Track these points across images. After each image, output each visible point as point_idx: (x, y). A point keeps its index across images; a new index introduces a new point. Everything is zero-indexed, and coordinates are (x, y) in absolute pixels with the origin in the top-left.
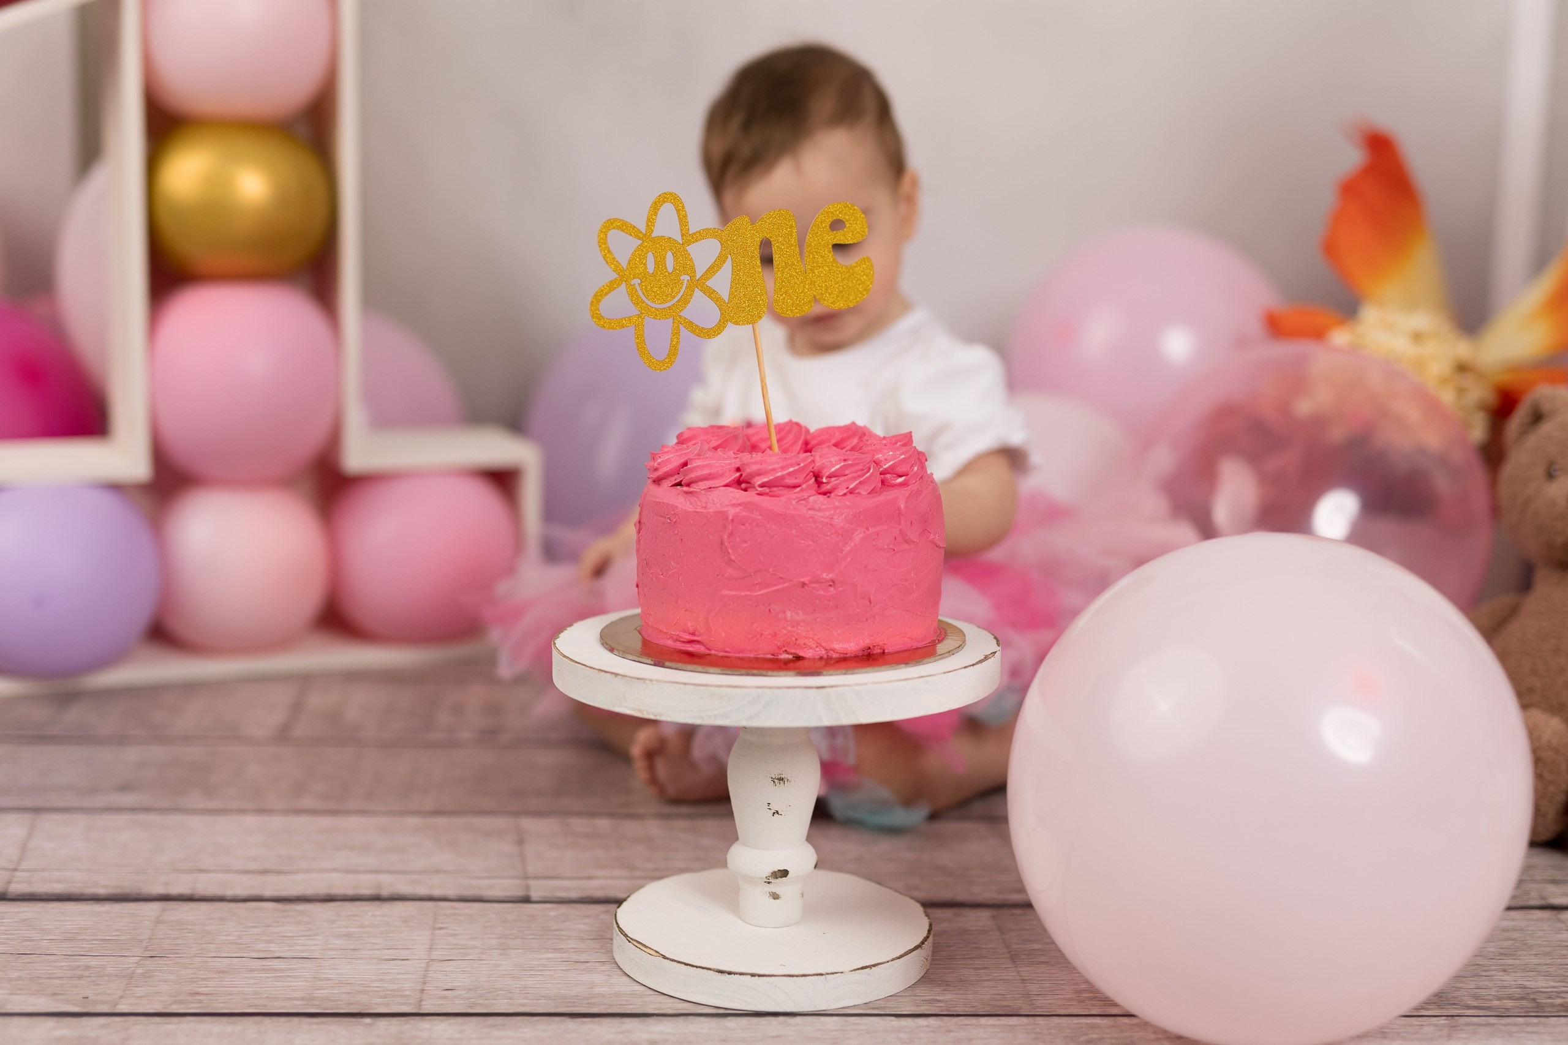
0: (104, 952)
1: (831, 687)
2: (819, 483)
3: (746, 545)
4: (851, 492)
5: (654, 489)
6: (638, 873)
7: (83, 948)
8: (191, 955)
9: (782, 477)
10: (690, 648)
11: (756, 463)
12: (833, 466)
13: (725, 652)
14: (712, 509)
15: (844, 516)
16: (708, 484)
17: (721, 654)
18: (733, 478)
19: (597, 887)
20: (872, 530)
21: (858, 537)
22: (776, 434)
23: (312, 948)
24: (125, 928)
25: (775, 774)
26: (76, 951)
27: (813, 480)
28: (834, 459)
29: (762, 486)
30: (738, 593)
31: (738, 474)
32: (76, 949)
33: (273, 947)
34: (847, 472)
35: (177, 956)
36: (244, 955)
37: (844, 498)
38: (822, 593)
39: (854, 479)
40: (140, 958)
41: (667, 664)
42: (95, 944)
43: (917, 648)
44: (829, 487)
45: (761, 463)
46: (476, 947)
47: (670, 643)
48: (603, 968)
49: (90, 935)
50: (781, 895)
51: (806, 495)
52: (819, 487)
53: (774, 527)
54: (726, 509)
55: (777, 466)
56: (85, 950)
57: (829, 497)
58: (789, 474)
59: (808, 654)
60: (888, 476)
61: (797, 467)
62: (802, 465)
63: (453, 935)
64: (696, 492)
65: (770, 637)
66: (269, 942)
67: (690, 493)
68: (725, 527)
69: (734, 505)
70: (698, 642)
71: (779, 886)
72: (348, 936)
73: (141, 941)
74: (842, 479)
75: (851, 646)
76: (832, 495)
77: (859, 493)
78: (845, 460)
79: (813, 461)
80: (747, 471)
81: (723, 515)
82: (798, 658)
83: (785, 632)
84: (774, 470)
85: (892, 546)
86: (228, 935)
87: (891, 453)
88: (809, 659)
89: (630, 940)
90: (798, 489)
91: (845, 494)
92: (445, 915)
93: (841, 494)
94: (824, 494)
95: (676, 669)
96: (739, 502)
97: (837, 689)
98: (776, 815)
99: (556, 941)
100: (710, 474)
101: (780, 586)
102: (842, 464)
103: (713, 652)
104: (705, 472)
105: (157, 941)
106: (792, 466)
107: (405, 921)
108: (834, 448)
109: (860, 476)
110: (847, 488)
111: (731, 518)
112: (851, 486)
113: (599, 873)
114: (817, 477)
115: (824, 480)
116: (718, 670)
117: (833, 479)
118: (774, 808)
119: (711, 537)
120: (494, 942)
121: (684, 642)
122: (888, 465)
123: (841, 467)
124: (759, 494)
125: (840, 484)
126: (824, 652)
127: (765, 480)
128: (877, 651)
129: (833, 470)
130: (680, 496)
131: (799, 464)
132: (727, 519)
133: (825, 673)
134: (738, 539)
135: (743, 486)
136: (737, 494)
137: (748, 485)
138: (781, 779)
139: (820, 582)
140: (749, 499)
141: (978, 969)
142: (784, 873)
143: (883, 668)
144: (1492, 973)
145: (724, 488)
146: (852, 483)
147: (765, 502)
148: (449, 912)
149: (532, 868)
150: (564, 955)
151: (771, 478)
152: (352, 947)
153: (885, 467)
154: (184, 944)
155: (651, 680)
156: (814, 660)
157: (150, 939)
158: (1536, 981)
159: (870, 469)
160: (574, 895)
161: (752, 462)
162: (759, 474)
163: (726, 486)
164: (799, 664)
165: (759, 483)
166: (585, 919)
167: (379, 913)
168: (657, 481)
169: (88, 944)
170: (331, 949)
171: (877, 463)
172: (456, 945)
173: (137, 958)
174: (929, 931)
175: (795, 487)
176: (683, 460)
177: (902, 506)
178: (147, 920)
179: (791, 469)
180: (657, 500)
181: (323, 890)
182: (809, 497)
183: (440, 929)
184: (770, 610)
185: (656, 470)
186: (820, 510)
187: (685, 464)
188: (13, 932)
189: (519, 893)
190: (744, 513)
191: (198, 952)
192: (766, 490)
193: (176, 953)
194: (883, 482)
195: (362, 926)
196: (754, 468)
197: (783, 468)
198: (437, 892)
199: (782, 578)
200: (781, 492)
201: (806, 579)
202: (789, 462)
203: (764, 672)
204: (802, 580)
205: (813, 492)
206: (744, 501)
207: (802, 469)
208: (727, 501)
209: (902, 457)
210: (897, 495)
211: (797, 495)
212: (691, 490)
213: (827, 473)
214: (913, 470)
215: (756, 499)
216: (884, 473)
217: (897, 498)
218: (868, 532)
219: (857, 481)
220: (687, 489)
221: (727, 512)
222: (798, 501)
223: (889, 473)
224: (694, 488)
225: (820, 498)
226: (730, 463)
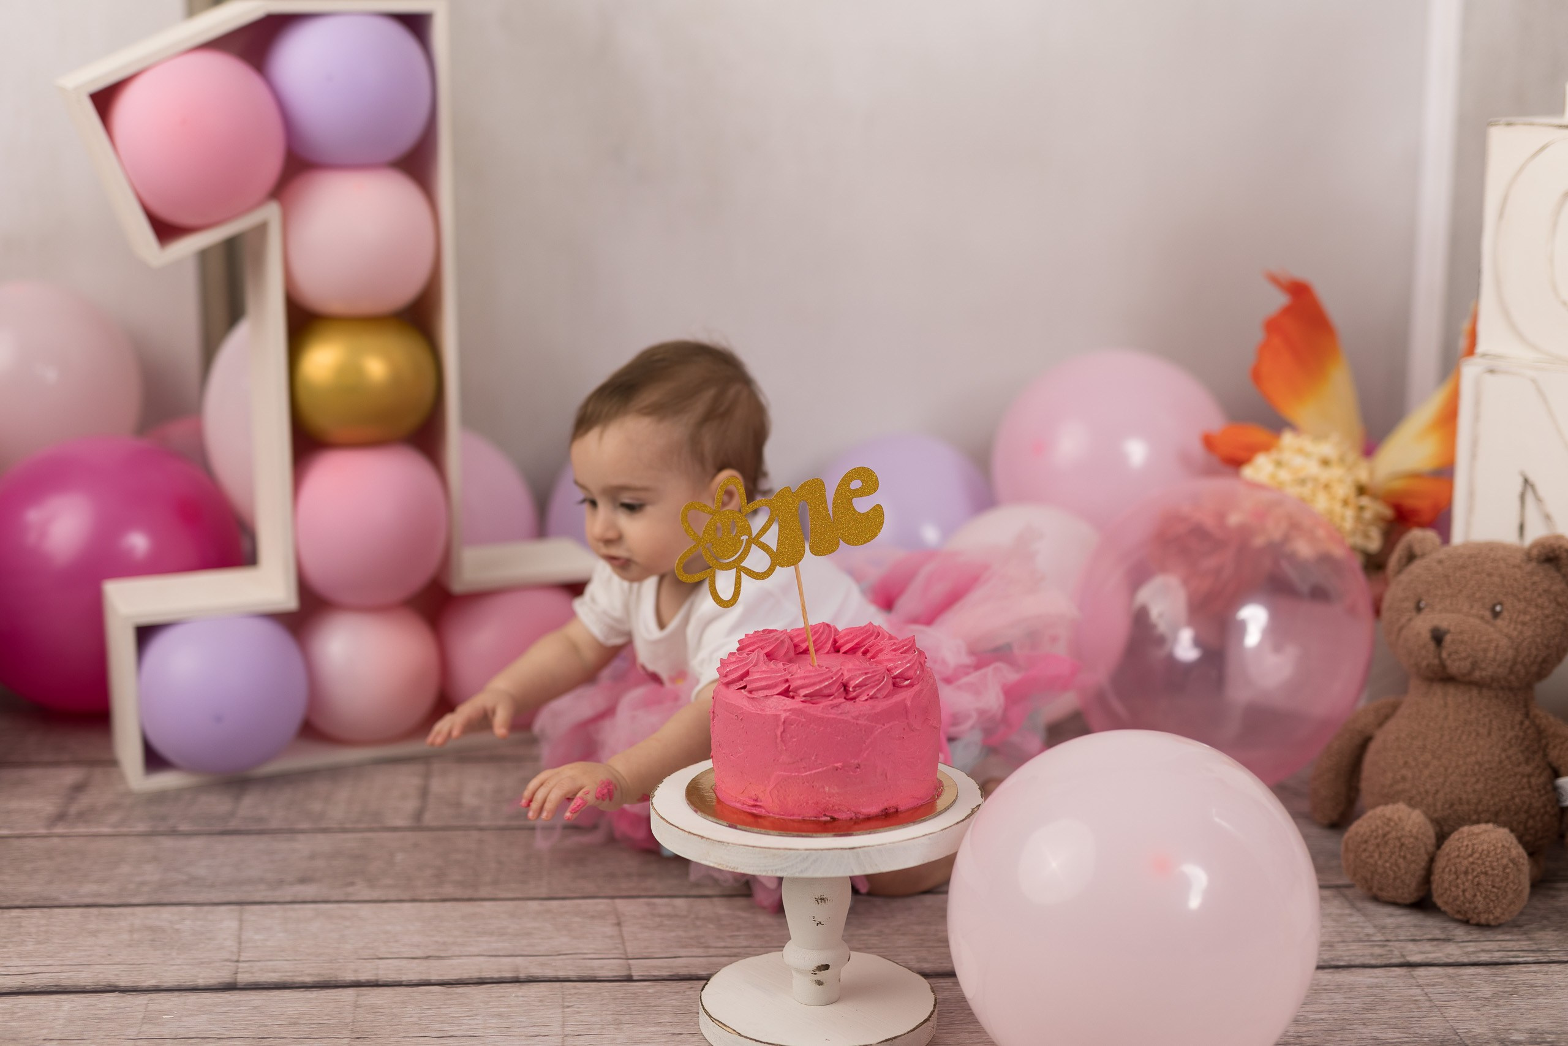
0: (322, 1034)
1: (860, 847)
2: (846, 690)
3: (794, 740)
4: (871, 698)
5: (723, 689)
6: (712, 951)
7: (305, 1031)
8: (386, 1036)
9: (821, 689)
10: (754, 811)
11: (800, 678)
12: (858, 678)
13: (780, 815)
14: (768, 712)
15: (866, 717)
16: (766, 692)
17: (777, 817)
18: (784, 688)
19: (681, 965)
20: (887, 726)
21: (876, 732)
22: (812, 636)
23: (475, 1027)
24: (333, 1012)
25: (818, 895)
26: (301, 1035)
27: (843, 688)
28: (858, 672)
29: (805, 695)
30: (788, 774)
31: (787, 685)
32: (300, 1033)
33: (446, 1027)
34: (867, 683)
35: (376, 1037)
36: (426, 1035)
37: (866, 703)
38: (851, 774)
39: (873, 687)
40: (349, 1039)
41: (739, 826)
42: (313, 1028)
43: (922, 805)
44: (854, 694)
45: (804, 677)
46: (597, 1023)
47: (738, 805)
48: (693, 1039)
49: (308, 1020)
50: (824, 982)
51: (837, 702)
52: (846, 695)
53: (814, 727)
54: (776, 713)
55: (817, 680)
56: (306, 1033)
57: (854, 702)
58: (826, 687)
59: (843, 816)
60: (898, 680)
61: (831, 681)
62: (834, 679)
63: (579, 1013)
64: (757, 698)
65: (813, 805)
66: (442, 1022)
67: (753, 698)
68: (778, 726)
69: (785, 710)
70: (760, 807)
71: (822, 975)
72: (500, 1015)
73: (347, 1024)
74: (864, 688)
75: (874, 810)
76: (857, 701)
77: (877, 698)
78: (866, 673)
79: (842, 674)
80: (794, 684)
81: (777, 717)
82: (834, 819)
83: (824, 801)
84: (814, 683)
85: (902, 736)
86: (411, 1017)
87: (899, 662)
88: (843, 820)
89: (714, 1020)
90: (832, 697)
91: (866, 700)
92: (570, 994)
93: (864, 699)
94: (853, 699)
95: (745, 831)
96: (789, 708)
97: (864, 849)
98: (819, 925)
99: (656, 1015)
100: (765, 685)
101: (820, 770)
102: (864, 677)
103: (771, 815)
104: (763, 682)
105: (359, 1023)
106: (827, 679)
107: (541, 1001)
109: (877, 685)
110: (868, 695)
111: (782, 720)
112: (871, 694)
113: (682, 952)
114: (845, 686)
115: (851, 689)
116: (776, 833)
117: (857, 688)
118: (818, 920)
119: (768, 733)
120: (609, 1018)
121: (749, 806)
122: (897, 672)
123: (863, 679)
124: (803, 702)
125: (863, 691)
126: (853, 814)
127: (807, 692)
128: (893, 810)
129: (857, 682)
130: (744, 699)
131: (832, 678)
132: (780, 720)
134: (788, 736)
135: (791, 694)
136: (787, 701)
137: (795, 694)
138: (822, 899)
139: (849, 765)
140: (796, 706)
141: (972, 1033)
142: (826, 967)
143: (899, 825)
144: (1355, 1026)
145: (777, 696)
146: (871, 691)
147: (810, 709)
148: (573, 991)
149: (631, 949)
150: (663, 1028)
151: (812, 691)
152: (505, 1025)
153: (895, 674)
154: (379, 1026)
156: (846, 820)
157: (353, 1022)
158: (1386, 1033)
159: (884, 677)
160: (665, 973)
161: (797, 675)
163: (778, 694)
164: (836, 823)
165: (803, 694)
166: (672, 996)
167: (520, 994)
168: (728, 684)
169: (310, 1028)
170: (489, 1028)
171: (889, 670)
172: (582, 1021)
173: (347, 1039)
174: (935, 1006)
175: (830, 696)
176: (745, 670)
177: (908, 705)
178: (348, 1005)
179: (827, 683)
180: (727, 701)
181: (475, 974)
182: (839, 704)
183: (568, 1007)
184: (813, 786)
185: (726, 676)
186: (848, 713)
187: (747, 674)
188: (250, 1018)
189: (624, 973)
190: (793, 717)
191: (391, 1033)
192: (808, 698)
193: (376, 1035)
194: (894, 684)
195: (509, 1006)
196: (799, 683)
197: (821, 682)
198: (561, 974)
199: (821, 764)
200: (819, 701)
201: (839, 765)
202: (825, 676)
203: (810, 834)
204: (836, 765)
205: (843, 699)
206: (794, 707)
207: (835, 682)
208: (780, 706)
209: (909, 665)
210: (905, 696)
211: (831, 702)
212: (753, 696)
213: (853, 684)
214: (918, 672)
215: (802, 705)
216: (895, 678)
217: (905, 699)
218: (884, 727)
219: (876, 689)
220: (749, 695)
221: (780, 715)
222: (833, 707)
223: (899, 678)
224: (755, 695)
225: (849, 704)
226: (781, 676)
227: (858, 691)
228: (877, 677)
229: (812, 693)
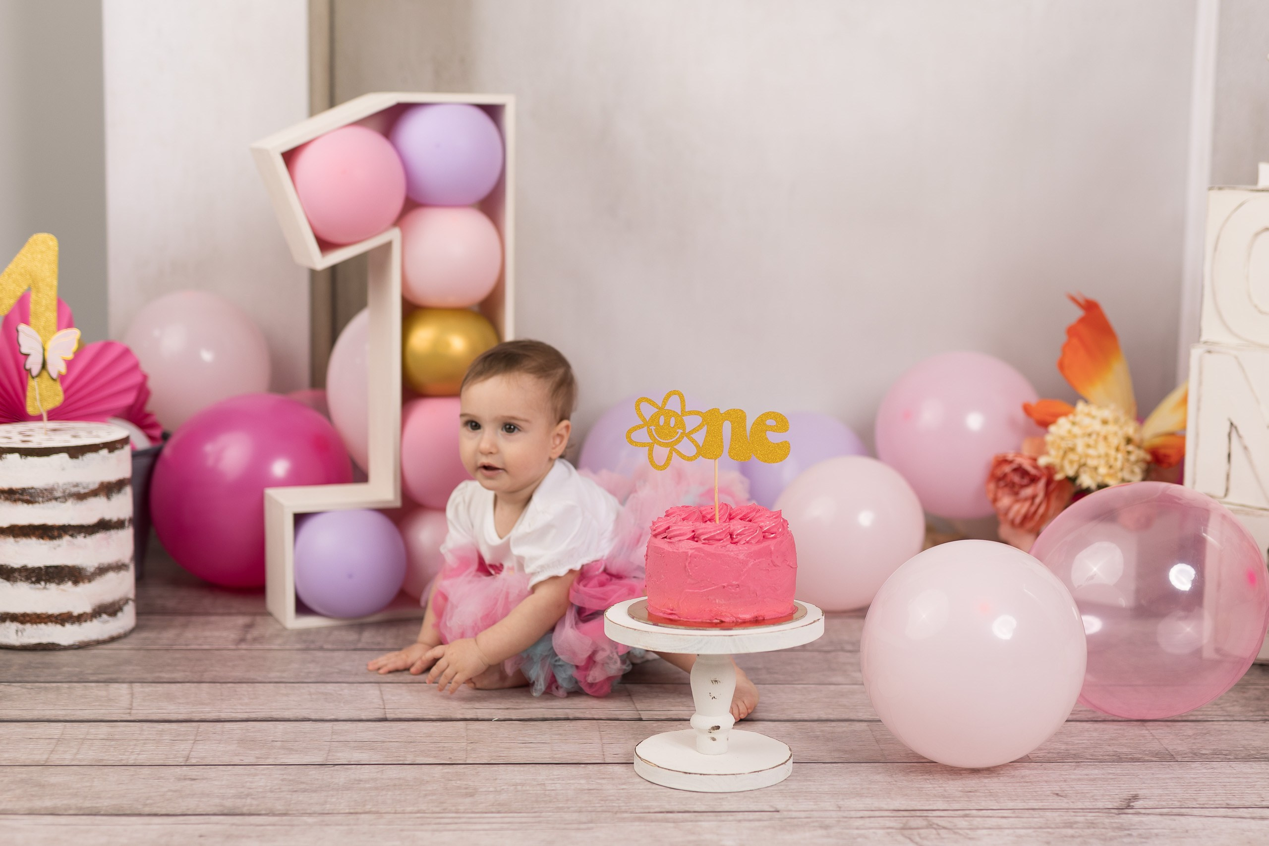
1: (736, 635)
2: (732, 538)
3: (697, 568)
4: (747, 542)
9: (714, 535)
10: (671, 616)
11: (702, 529)
12: (739, 530)
13: (687, 619)
14: (681, 550)
15: (742, 554)
16: (679, 538)
17: (685, 620)
18: (691, 535)
20: (757, 561)
21: (750, 564)
25: (713, 678)
27: (729, 536)
28: (739, 527)
29: (704, 540)
30: (693, 591)
31: (693, 534)
34: (745, 533)
37: (744, 545)
38: (733, 591)
39: (749, 536)
41: (660, 624)
43: (781, 617)
44: (736, 540)
45: (704, 528)
47: (660, 615)
50: (716, 739)
51: (725, 544)
52: (732, 540)
53: (710, 559)
54: (687, 551)
55: (712, 530)
57: (736, 545)
58: (718, 534)
59: (728, 620)
60: (767, 534)
61: (721, 531)
62: (724, 529)
64: (674, 542)
65: (708, 611)
67: (672, 543)
68: (687, 559)
69: (691, 549)
70: (675, 614)
71: (715, 734)
74: (743, 536)
75: (749, 616)
76: (738, 544)
77: (751, 543)
78: (745, 527)
79: (729, 527)
80: (698, 532)
81: (686, 553)
82: (721, 621)
83: (716, 609)
84: (710, 532)
85: (768, 568)
87: (768, 522)
88: (727, 622)
90: (722, 541)
91: (744, 544)
93: (742, 543)
94: (736, 543)
95: (664, 627)
96: (694, 547)
98: (714, 699)
100: (680, 534)
101: (713, 588)
102: (743, 529)
103: (681, 618)
104: (678, 532)
106: (719, 530)
108: (740, 521)
109: (752, 535)
110: (745, 541)
111: (689, 555)
112: (747, 540)
114: (731, 535)
115: (734, 537)
116: (683, 628)
117: (739, 536)
118: (713, 695)
119: (681, 563)
121: (667, 614)
122: (767, 528)
124: (703, 544)
125: (742, 538)
126: (734, 619)
127: (707, 536)
128: (762, 617)
129: (738, 532)
130: (666, 544)
131: (722, 529)
132: (687, 555)
133: (734, 628)
134: (693, 565)
135: (696, 539)
136: (693, 544)
137: (699, 539)
138: (717, 681)
139: (732, 586)
140: (698, 546)
142: (718, 728)
143: (762, 626)
145: (686, 540)
146: (748, 538)
147: (707, 548)
151: (709, 536)
153: (765, 529)
155: (652, 632)
156: (730, 623)
159: (757, 531)
161: (701, 527)
162: (703, 534)
163: (688, 539)
164: (722, 625)
165: (703, 538)
168: (656, 535)
171: (761, 528)
174: (791, 754)
175: (720, 540)
176: (668, 526)
177: (772, 550)
179: (718, 532)
180: (655, 545)
182: (727, 545)
184: (708, 599)
185: (655, 530)
186: (732, 551)
187: (669, 528)
190: (696, 553)
192: (707, 541)
194: (764, 537)
196: (701, 531)
197: (715, 531)
199: (714, 584)
200: (713, 543)
201: (725, 584)
202: (717, 528)
203: (706, 629)
204: (723, 585)
205: (729, 543)
206: (696, 547)
207: (723, 532)
208: (687, 546)
209: (774, 524)
210: (771, 544)
211: (722, 544)
212: (671, 541)
213: (735, 533)
214: (780, 530)
215: (702, 546)
216: (764, 532)
217: (769, 545)
218: (755, 562)
219: (750, 537)
220: (668, 540)
221: (688, 552)
222: (722, 547)
223: (767, 532)
224: (673, 540)
225: (733, 545)
226: (689, 529)
227: (739, 537)
228: (752, 530)
229: (709, 537)
